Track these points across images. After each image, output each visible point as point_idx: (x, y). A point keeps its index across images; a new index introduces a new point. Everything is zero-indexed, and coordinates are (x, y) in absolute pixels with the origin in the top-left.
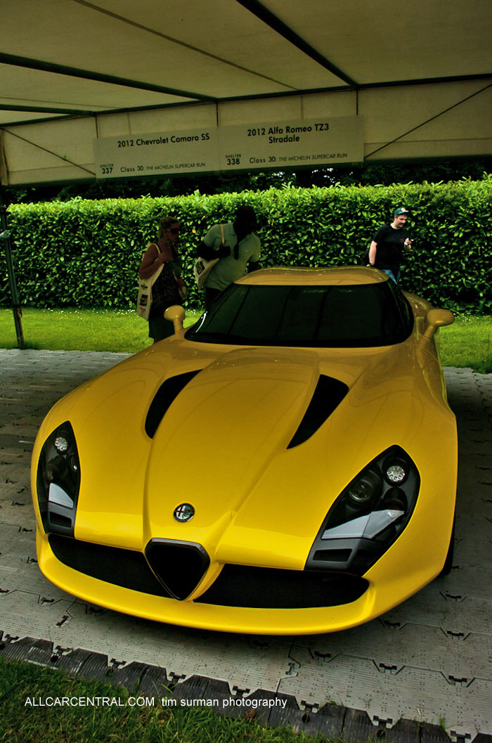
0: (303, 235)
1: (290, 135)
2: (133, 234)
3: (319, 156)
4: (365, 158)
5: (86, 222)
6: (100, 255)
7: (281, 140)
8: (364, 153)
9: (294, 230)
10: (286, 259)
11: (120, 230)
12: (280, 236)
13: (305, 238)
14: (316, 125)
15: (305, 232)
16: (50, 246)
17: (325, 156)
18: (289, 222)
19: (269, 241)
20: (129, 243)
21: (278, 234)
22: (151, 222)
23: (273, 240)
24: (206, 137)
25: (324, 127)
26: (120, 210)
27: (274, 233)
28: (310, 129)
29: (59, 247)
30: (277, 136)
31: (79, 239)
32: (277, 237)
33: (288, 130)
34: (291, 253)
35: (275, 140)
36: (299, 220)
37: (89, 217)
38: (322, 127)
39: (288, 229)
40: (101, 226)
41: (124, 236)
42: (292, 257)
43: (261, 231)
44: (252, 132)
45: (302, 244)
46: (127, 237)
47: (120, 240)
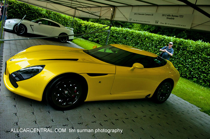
0: (197, 56)
1: (172, 17)
2: (152, 43)
3: (178, 25)
4: (191, 28)
5: (142, 37)
6: (142, 46)
7: (170, 19)
8: (191, 26)
9: (194, 54)
10: (189, 62)
11: (149, 41)
12: (189, 54)
13: (197, 57)
14: (180, 16)
15: (197, 55)
16: (133, 41)
17: (180, 25)
18: (193, 51)
19: (185, 55)
20: (149, 45)
21: (189, 53)
22: (157, 41)
23: (187, 55)
24: (152, 15)
25: (182, 16)
26: (151, 36)
27: (188, 53)
28: (178, 16)
29: (134, 42)
30: (169, 17)
31: (140, 41)
32: (188, 54)
33: (172, 16)
34: (191, 61)
35: (168, 18)
36: (196, 51)
37: (143, 36)
38: (181, 16)
39: (192, 53)
40: (145, 39)
41: (149, 43)
42: (191, 62)
43: (184, 51)
44: (163, 15)
45: (195, 59)
46: (150, 43)
47: (148, 44)
